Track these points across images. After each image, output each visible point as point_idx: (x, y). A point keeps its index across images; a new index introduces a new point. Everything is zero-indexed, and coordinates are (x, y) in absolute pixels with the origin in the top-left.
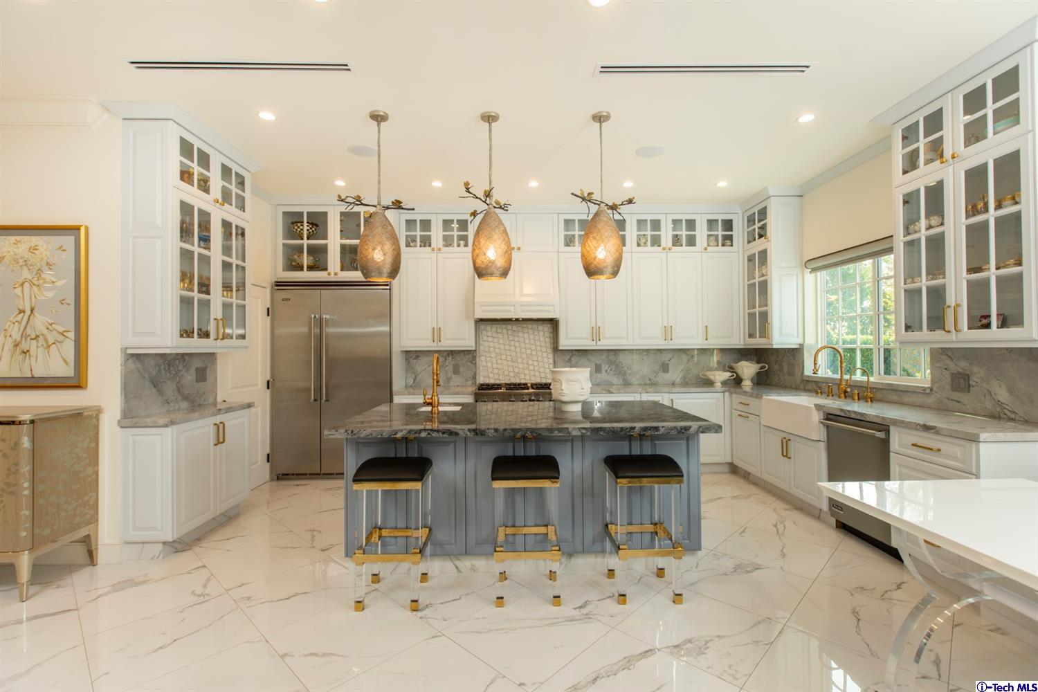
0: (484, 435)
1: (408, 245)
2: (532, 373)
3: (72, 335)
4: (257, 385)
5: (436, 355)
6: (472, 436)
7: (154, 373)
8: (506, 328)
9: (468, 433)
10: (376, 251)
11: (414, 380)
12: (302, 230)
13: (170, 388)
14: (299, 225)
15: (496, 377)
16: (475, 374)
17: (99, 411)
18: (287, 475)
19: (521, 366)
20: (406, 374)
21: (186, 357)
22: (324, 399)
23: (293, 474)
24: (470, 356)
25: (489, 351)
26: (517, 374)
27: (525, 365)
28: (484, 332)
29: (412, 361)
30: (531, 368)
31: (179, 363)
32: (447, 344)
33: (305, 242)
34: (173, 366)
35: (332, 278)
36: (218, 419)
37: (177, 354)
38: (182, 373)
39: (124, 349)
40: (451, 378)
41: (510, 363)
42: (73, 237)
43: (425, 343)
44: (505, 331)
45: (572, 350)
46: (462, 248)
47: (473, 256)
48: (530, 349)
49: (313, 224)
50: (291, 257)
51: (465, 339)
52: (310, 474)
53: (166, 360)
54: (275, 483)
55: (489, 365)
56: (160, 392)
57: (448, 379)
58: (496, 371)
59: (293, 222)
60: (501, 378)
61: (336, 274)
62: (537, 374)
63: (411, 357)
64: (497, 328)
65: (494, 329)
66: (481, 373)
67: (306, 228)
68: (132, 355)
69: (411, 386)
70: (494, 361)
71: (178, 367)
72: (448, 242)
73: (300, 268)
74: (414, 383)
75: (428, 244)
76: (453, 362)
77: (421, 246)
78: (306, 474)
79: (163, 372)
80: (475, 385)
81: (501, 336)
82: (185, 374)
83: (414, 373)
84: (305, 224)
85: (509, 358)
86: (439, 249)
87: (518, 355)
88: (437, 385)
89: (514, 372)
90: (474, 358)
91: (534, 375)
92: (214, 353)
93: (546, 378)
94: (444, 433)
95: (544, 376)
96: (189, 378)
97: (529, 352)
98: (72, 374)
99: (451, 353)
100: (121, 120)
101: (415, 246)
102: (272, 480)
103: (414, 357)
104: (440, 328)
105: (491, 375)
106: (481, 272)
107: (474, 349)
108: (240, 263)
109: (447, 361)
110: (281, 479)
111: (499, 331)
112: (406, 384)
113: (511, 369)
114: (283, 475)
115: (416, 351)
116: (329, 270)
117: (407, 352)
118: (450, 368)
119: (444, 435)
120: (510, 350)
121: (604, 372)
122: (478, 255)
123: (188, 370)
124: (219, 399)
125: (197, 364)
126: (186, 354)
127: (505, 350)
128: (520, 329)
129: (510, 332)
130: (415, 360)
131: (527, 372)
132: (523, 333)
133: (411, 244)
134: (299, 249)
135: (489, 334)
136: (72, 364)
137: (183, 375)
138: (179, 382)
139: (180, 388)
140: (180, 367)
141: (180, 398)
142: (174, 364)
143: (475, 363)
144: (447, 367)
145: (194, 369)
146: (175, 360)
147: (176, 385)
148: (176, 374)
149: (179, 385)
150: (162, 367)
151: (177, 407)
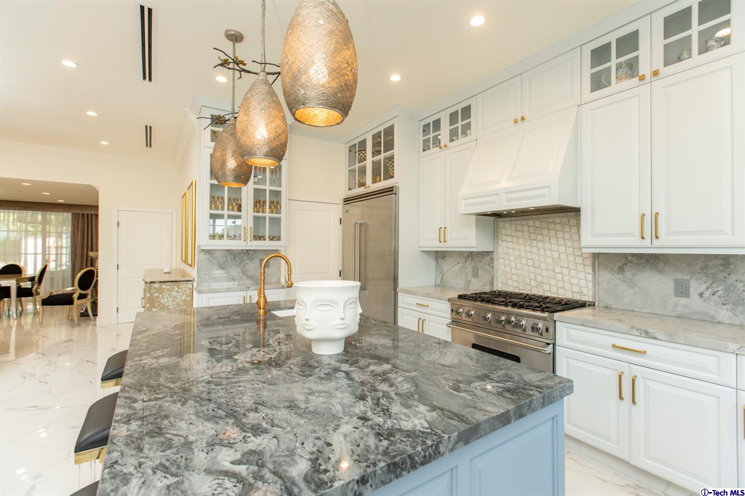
1: (425, 149)
2: (561, 284)
4: (327, 273)
7: (222, 261)
8: (527, 225)
11: (442, 279)
15: (516, 284)
16: (493, 278)
19: (545, 273)
20: (436, 274)
21: (250, 252)
24: (488, 258)
25: (508, 253)
26: (540, 284)
27: (551, 273)
28: (503, 231)
29: (440, 261)
30: (559, 277)
31: (244, 255)
32: (453, 243)
33: (357, 166)
34: (238, 257)
35: (367, 191)
37: (242, 250)
38: (246, 262)
40: (470, 281)
41: (532, 269)
44: (525, 228)
45: (625, 255)
48: (558, 251)
53: (232, 253)
55: (508, 269)
56: (227, 273)
57: (468, 281)
58: (515, 278)
60: (521, 287)
61: (369, 187)
62: (568, 286)
63: (440, 258)
64: (516, 225)
65: (513, 227)
66: (500, 279)
68: (203, 250)
69: (439, 285)
70: (513, 265)
71: (243, 258)
74: (441, 282)
76: (472, 265)
77: (433, 147)
79: (229, 261)
81: (520, 234)
82: (249, 262)
84: (357, 152)
85: (530, 262)
86: (446, 146)
87: (542, 259)
89: (536, 280)
90: (492, 260)
91: (563, 288)
92: (278, 250)
93: (580, 293)
95: (578, 290)
96: (253, 265)
97: (556, 255)
99: (471, 255)
101: (429, 149)
103: (442, 257)
104: (445, 228)
105: (510, 282)
107: (491, 250)
108: (275, 188)
109: (468, 263)
111: (519, 228)
112: (436, 283)
113: (532, 276)
115: (443, 252)
118: (469, 270)
120: (531, 252)
121: (694, 296)
125: (261, 257)
126: (250, 250)
127: (526, 252)
128: (544, 225)
129: (532, 230)
130: (443, 261)
131: (553, 282)
132: (549, 229)
135: (508, 232)
137: (247, 263)
138: (244, 268)
139: (245, 272)
140: (245, 258)
141: (245, 277)
142: (239, 256)
143: (493, 266)
144: (467, 268)
145: (259, 259)
146: (241, 253)
147: (241, 269)
148: (241, 262)
149: (243, 269)
150: (229, 258)
151: (242, 283)
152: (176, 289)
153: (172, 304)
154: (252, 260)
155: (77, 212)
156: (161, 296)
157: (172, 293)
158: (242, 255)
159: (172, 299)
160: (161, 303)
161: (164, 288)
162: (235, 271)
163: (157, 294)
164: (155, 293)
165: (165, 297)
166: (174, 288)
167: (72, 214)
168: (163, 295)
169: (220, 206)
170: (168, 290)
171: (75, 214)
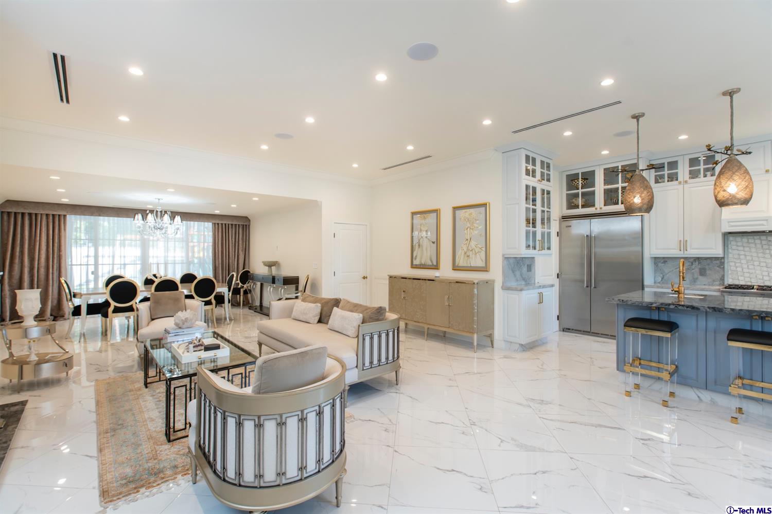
0: (722, 312)
1: (657, 182)
3: (484, 249)
4: (552, 275)
5: (682, 260)
6: (711, 311)
8: (758, 239)
9: (708, 310)
10: (636, 198)
11: (662, 279)
12: (578, 183)
13: (518, 273)
14: (576, 181)
15: (747, 279)
16: (723, 276)
17: (494, 281)
18: (569, 329)
20: (655, 274)
22: (593, 286)
23: (573, 329)
24: (718, 262)
25: (739, 258)
28: (734, 243)
29: (660, 264)
32: (694, 251)
33: (580, 191)
35: (598, 211)
36: (540, 290)
39: (503, 255)
40: (697, 278)
42: (484, 208)
43: (673, 251)
46: (709, 178)
47: (714, 193)
49: (584, 179)
50: (571, 201)
51: (712, 249)
52: (583, 331)
54: (562, 333)
55: (739, 269)
56: (515, 275)
57: (694, 279)
58: (747, 275)
59: (572, 180)
60: (752, 280)
61: (601, 208)
63: (660, 262)
66: (730, 276)
67: (580, 182)
68: (506, 258)
69: (659, 283)
70: (745, 266)
72: (694, 175)
73: (577, 207)
74: (662, 280)
75: (675, 179)
76: (699, 267)
77: (668, 181)
78: (581, 331)
80: (723, 285)
83: (662, 273)
84: (580, 180)
86: (686, 182)
88: (683, 280)
89: (769, 276)
90: (723, 263)
92: (536, 258)
94: (687, 307)
96: (525, 269)
98: (484, 265)
99: (698, 259)
100: (501, 154)
101: (664, 182)
102: (560, 331)
103: (662, 261)
104: (686, 241)
106: (722, 204)
107: (722, 256)
108: (548, 210)
109: (694, 266)
110: (566, 331)
112: (655, 282)
113: (765, 274)
114: (567, 329)
115: (664, 258)
116: (596, 206)
117: (655, 258)
118: (697, 270)
119: (688, 309)
122: (719, 192)
123: (524, 265)
124: (536, 282)
125: (528, 262)
127: (758, 257)
130: (663, 264)
133: (660, 181)
134: (576, 195)
135: (740, 244)
136: (484, 262)
143: (724, 268)
144: (693, 269)
155: (217, 222)
167: (213, 223)
171: (215, 224)
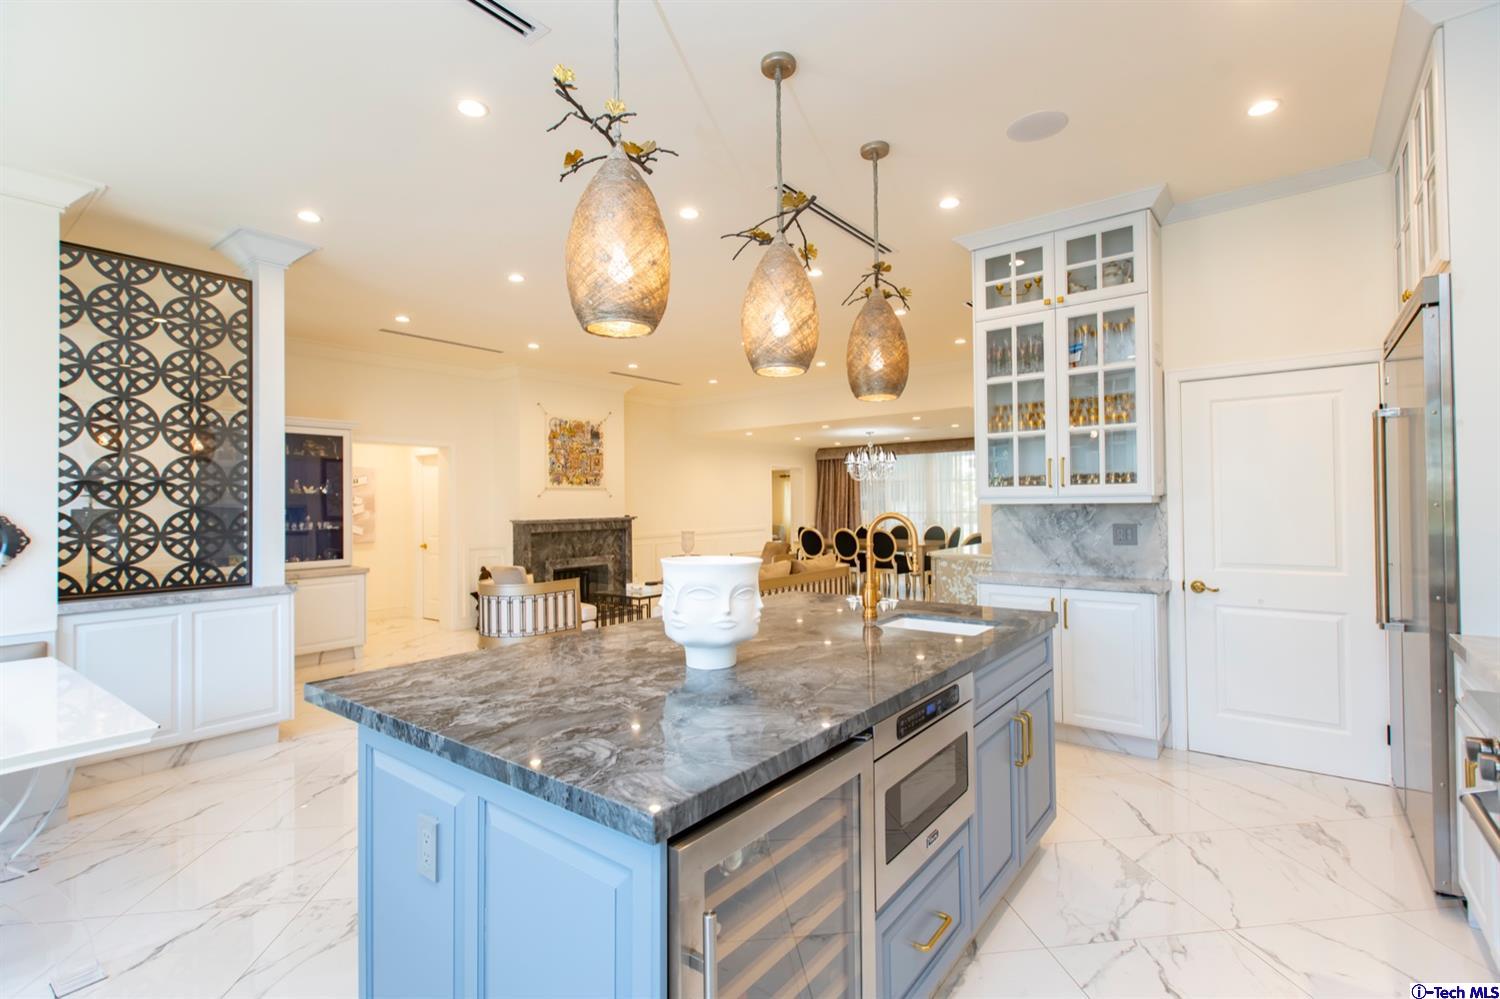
7: (1034, 526)
21: (1089, 509)
31: (1077, 516)
34: (1065, 519)
37: (1073, 505)
38: (1083, 529)
53: (1052, 512)
71: (1075, 521)
79: (1048, 526)
82: (1089, 531)
126: (1091, 505)
137: (1084, 532)
138: (1077, 541)
139: (1080, 549)
140: (1080, 521)
141: (1081, 562)
142: (1067, 517)
145: (1110, 524)
146: (1069, 512)
147: (1073, 544)
148: (1074, 529)
149: (1077, 545)
150: (1047, 520)
151: (1074, 572)
152: (971, 573)
153: (965, 598)
154: (1095, 525)
156: (950, 581)
157: (965, 578)
158: (1074, 515)
159: (965, 589)
160: (951, 593)
161: (954, 570)
162: (1061, 547)
163: (944, 578)
164: (943, 575)
165: (955, 584)
166: (967, 571)
168: (952, 580)
169: (1000, 425)
170: (959, 572)
